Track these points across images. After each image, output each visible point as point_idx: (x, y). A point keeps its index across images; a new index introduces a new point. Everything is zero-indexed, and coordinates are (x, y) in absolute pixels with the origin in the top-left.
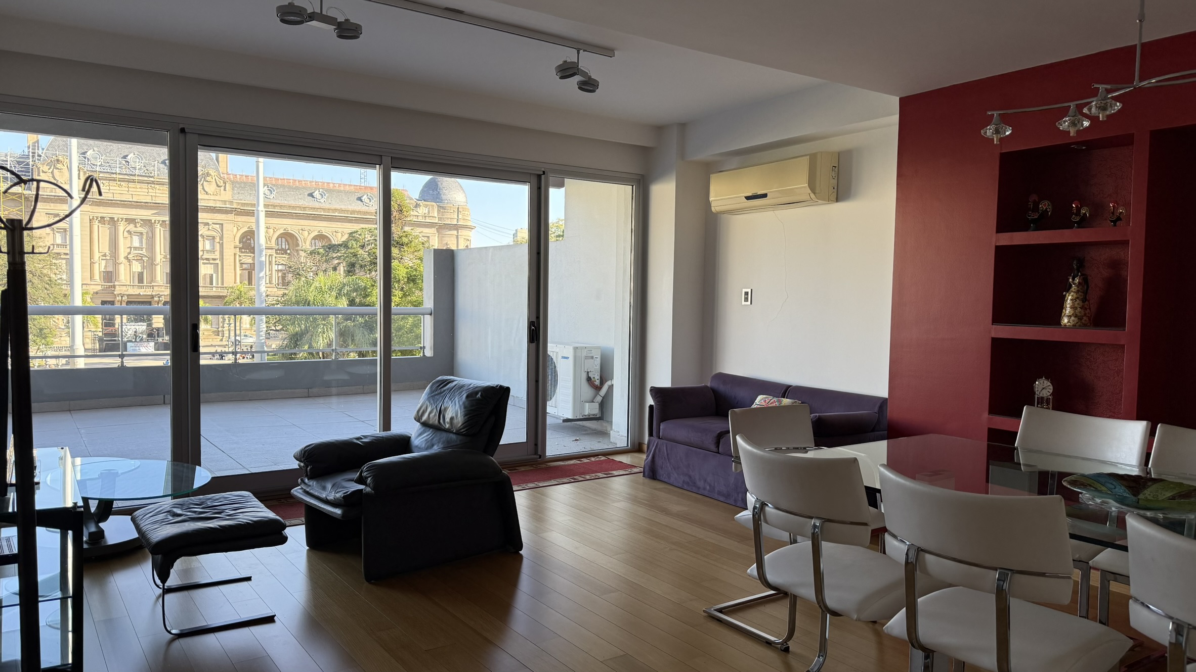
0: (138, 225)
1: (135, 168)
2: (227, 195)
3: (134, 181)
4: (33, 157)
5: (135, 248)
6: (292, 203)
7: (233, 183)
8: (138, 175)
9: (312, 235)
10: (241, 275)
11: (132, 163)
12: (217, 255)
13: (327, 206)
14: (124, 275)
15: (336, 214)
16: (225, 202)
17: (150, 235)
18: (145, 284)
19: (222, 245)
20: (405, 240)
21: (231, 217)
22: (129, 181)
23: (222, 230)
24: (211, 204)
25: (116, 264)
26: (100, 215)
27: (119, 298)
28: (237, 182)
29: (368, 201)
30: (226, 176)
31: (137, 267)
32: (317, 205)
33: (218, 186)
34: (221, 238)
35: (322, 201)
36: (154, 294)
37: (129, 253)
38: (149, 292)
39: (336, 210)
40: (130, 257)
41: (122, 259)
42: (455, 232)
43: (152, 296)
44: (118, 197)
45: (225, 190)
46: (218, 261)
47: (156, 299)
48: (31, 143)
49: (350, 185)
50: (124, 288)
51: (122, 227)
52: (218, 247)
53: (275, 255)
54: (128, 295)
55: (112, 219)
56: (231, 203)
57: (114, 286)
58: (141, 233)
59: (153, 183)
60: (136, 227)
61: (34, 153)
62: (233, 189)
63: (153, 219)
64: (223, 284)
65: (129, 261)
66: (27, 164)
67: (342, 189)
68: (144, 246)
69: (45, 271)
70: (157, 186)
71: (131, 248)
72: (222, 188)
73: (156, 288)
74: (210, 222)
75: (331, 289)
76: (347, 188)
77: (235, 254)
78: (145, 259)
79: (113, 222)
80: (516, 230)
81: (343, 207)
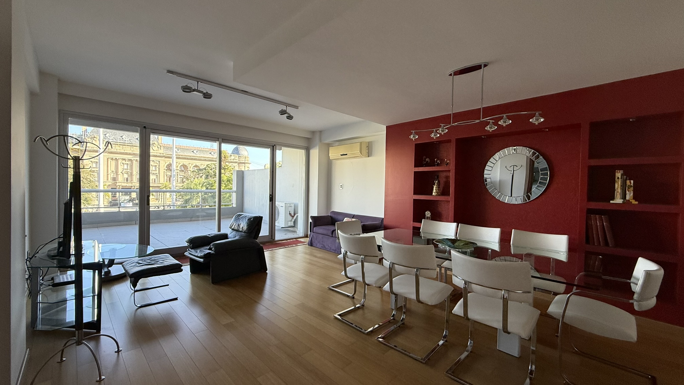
0: (126, 161)
1: (126, 141)
2: (162, 151)
3: (125, 145)
4: (84, 135)
5: (125, 169)
6: (186, 154)
7: (164, 147)
8: (127, 143)
9: (193, 165)
10: (166, 179)
11: (124, 139)
12: (157, 172)
13: (199, 155)
14: (120, 178)
16: (160, 153)
17: (131, 164)
18: (129, 182)
19: (159, 168)
20: (226, 167)
21: (163, 158)
22: (123, 145)
23: (159, 163)
24: (155, 154)
25: (117, 175)
26: (111, 157)
27: (118, 187)
28: (165, 147)
29: (213, 154)
30: (161, 144)
31: (126, 176)
32: (195, 155)
33: (158, 148)
34: (159, 166)
35: (197, 154)
36: (132, 185)
37: (123, 171)
38: (130, 185)
39: (202, 157)
40: (123, 172)
41: (120, 173)
42: (244, 165)
43: (132, 186)
44: (118, 151)
45: (161, 149)
46: (158, 174)
47: (133, 187)
48: (83, 130)
49: (207, 149)
50: (121, 183)
51: (120, 161)
52: (157, 169)
53: (179, 172)
54: (122, 186)
55: (116, 158)
56: (163, 154)
57: (116, 183)
58: (128, 164)
59: (133, 146)
60: (125, 161)
61: (85, 134)
62: (164, 149)
63: (132, 159)
64: (159, 182)
65: (123, 174)
66: (82, 138)
67: (204, 150)
68: (129, 168)
69: (88, 177)
70: (135, 147)
71: (123, 169)
72: (160, 149)
73: (133, 183)
74: (155, 160)
75: (200, 184)
76: (206, 150)
77: (164, 172)
78: (129, 173)
79: (116, 160)
80: (265, 164)
81: (205, 156)
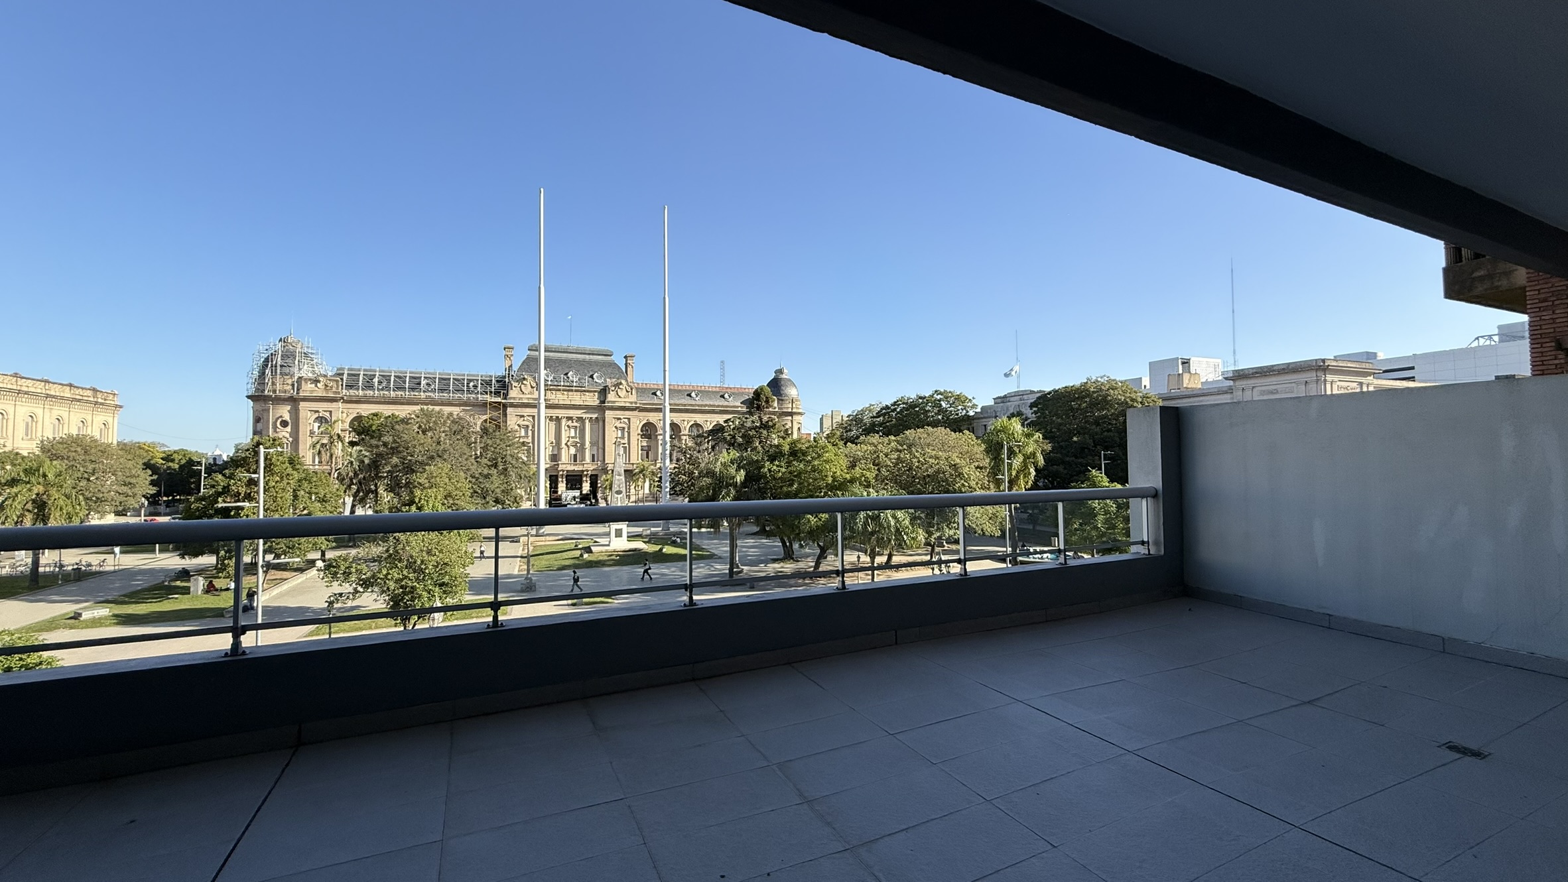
0: (574, 421)
1: (573, 382)
2: (633, 398)
3: (572, 391)
4: (509, 377)
5: (572, 437)
6: (678, 402)
7: (637, 389)
9: (690, 424)
10: (641, 454)
11: (571, 378)
12: (626, 441)
13: (701, 403)
14: (564, 457)
15: (707, 408)
16: (631, 403)
17: (582, 427)
18: (578, 462)
19: (629, 433)
21: (636, 413)
22: (568, 391)
23: (629, 423)
24: (623, 404)
25: (559, 449)
26: (550, 415)
27: (561, 473)
29: (728, 397)
30: (632, 384)
31: (573, 451)
32: (693, 403)
33: (627, 391)
35: (697, 399)
37: (568, 441)
38: (581, 468)
39: (706, 405)
40: (569, 444)
41: (563, 445)
42: (790, 418)
43: (583, 471)
44: (561, 402)
45: (632, 394)
46: (626, 445)
47: (585, 473)
48: (507, 367)
49: (716, 387)
50: (565, 466)
51: (564, 422)
54: (567, 471)
55: (557, 417)
56: (636, 403)
57: (558, 465)
58: (576, 427)
62: (637, 394)
64: (629, 461)
66: (505, 382)
67: (710, 390)
73: (585, 465)
74: (622, 417)
76: (714, 389)
77: (638, 439)
78: (579, 445)
79: (558, 420)
81: (712, 403)
